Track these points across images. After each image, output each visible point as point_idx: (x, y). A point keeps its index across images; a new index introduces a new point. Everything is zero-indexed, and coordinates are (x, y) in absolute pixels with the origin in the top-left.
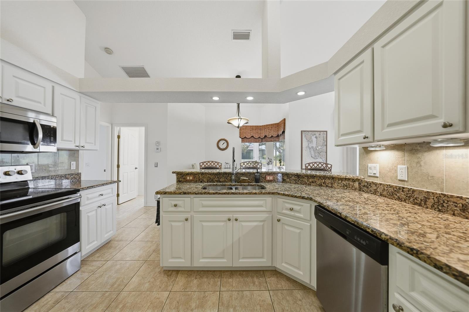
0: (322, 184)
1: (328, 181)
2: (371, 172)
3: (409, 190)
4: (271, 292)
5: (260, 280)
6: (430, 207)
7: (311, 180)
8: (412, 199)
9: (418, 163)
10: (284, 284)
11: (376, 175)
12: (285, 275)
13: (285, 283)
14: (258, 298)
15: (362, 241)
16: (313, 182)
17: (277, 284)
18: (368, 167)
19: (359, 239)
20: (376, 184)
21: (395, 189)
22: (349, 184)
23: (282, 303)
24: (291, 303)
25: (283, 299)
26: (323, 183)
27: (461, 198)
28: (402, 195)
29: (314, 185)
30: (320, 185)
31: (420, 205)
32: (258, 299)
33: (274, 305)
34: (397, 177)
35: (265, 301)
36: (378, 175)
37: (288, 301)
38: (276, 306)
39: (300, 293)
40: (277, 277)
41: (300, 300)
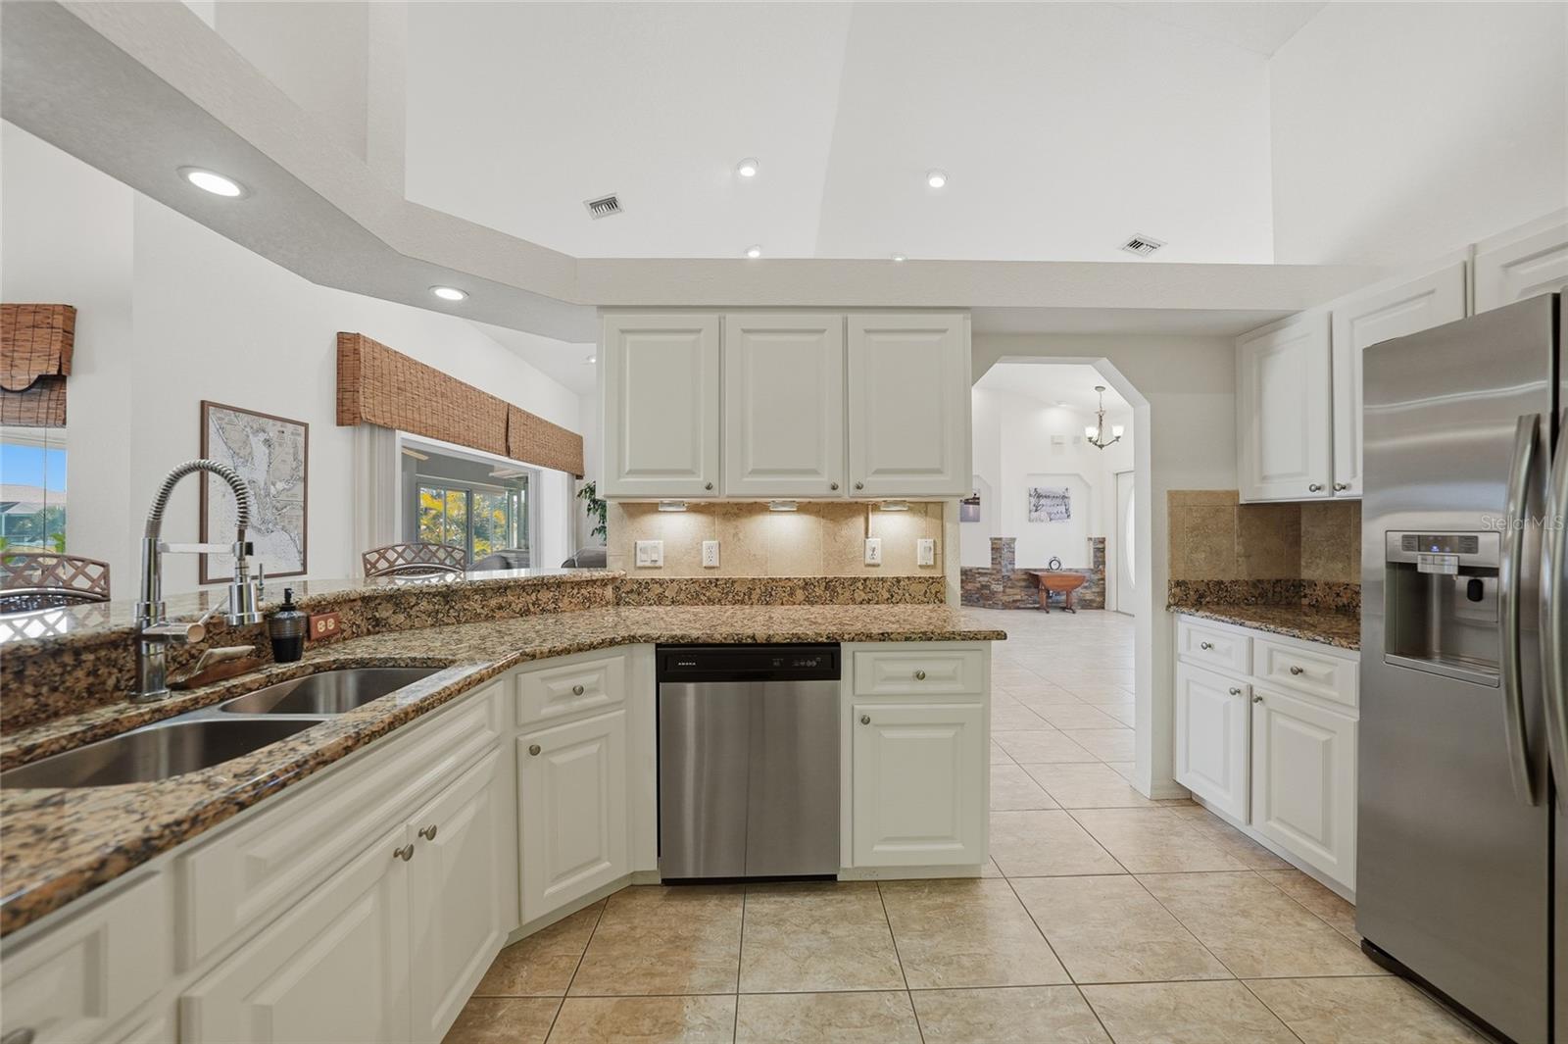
0: (530, 605)
1: (545, 596)
2: (643, 559)
3: (727, 581)
4: (575, 991)
5: (502, 1017)
6: (755, 601)
7: (493, 603)
8: (731, 596)
9: (735, 535)
10: (562, 951)
11: (657, 565)
12: (531, 936)
13: (561, 945)
14: (580, 1036)
15: (809, 663)
16: (500, 608)
17: (553, 967)
18: (636, 547)
19: (803, 663)
20: (660, 583)
21: (703, 585)
22: (595, 593)
23: (625, 972)
24: (634, 951)
25: (614, 966)
26: (534, 604)
27: (789, 579)
28: (715, 593)
29: (504, 614)
30: (525, 612)
31: (742, 602)
32: (588, 1035)
33: (625, 992)
34: (702, 562)
35: (603, 1016)
36: (660, 563)
37: (625, 956)
38: (632, 988)
39: (611, 922)
40: (524, 959)
41: (633, 928)
